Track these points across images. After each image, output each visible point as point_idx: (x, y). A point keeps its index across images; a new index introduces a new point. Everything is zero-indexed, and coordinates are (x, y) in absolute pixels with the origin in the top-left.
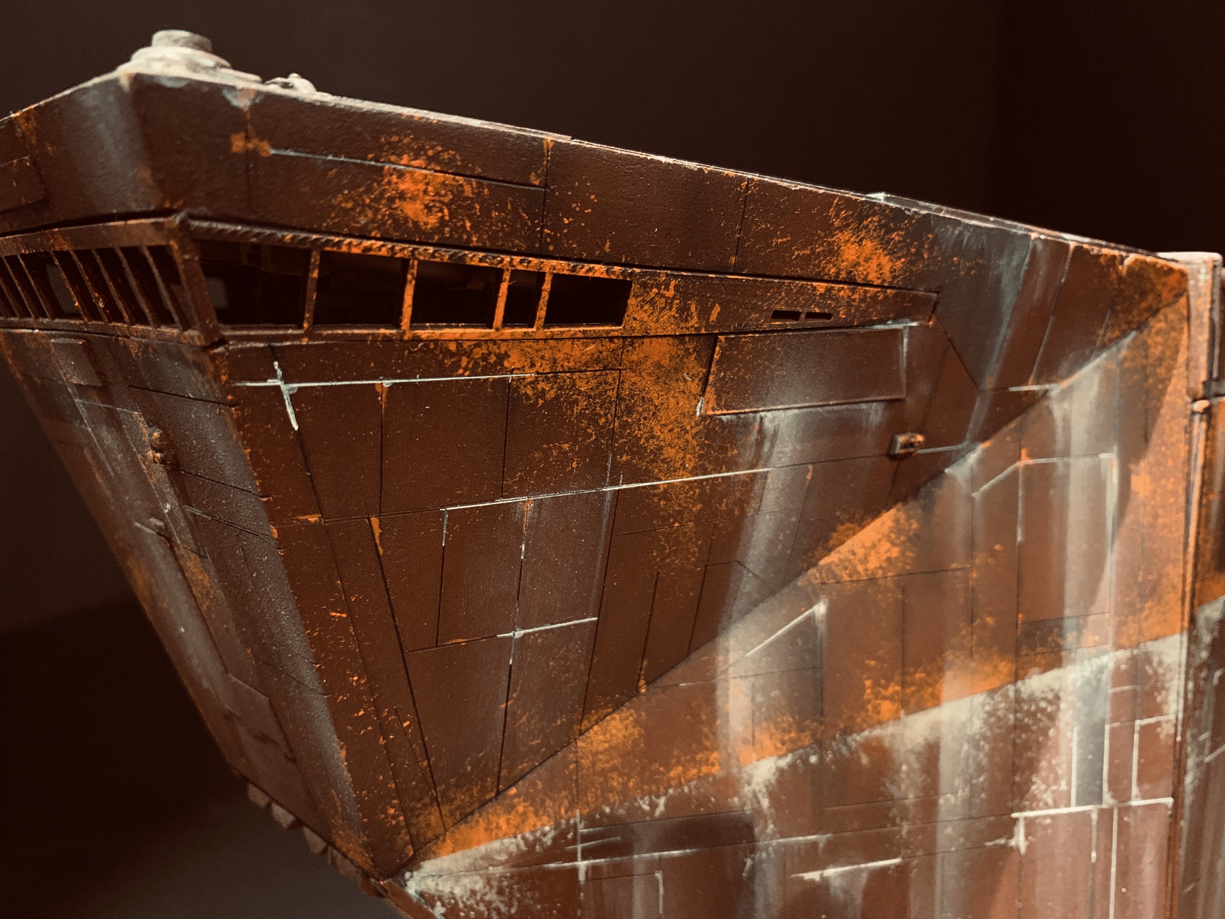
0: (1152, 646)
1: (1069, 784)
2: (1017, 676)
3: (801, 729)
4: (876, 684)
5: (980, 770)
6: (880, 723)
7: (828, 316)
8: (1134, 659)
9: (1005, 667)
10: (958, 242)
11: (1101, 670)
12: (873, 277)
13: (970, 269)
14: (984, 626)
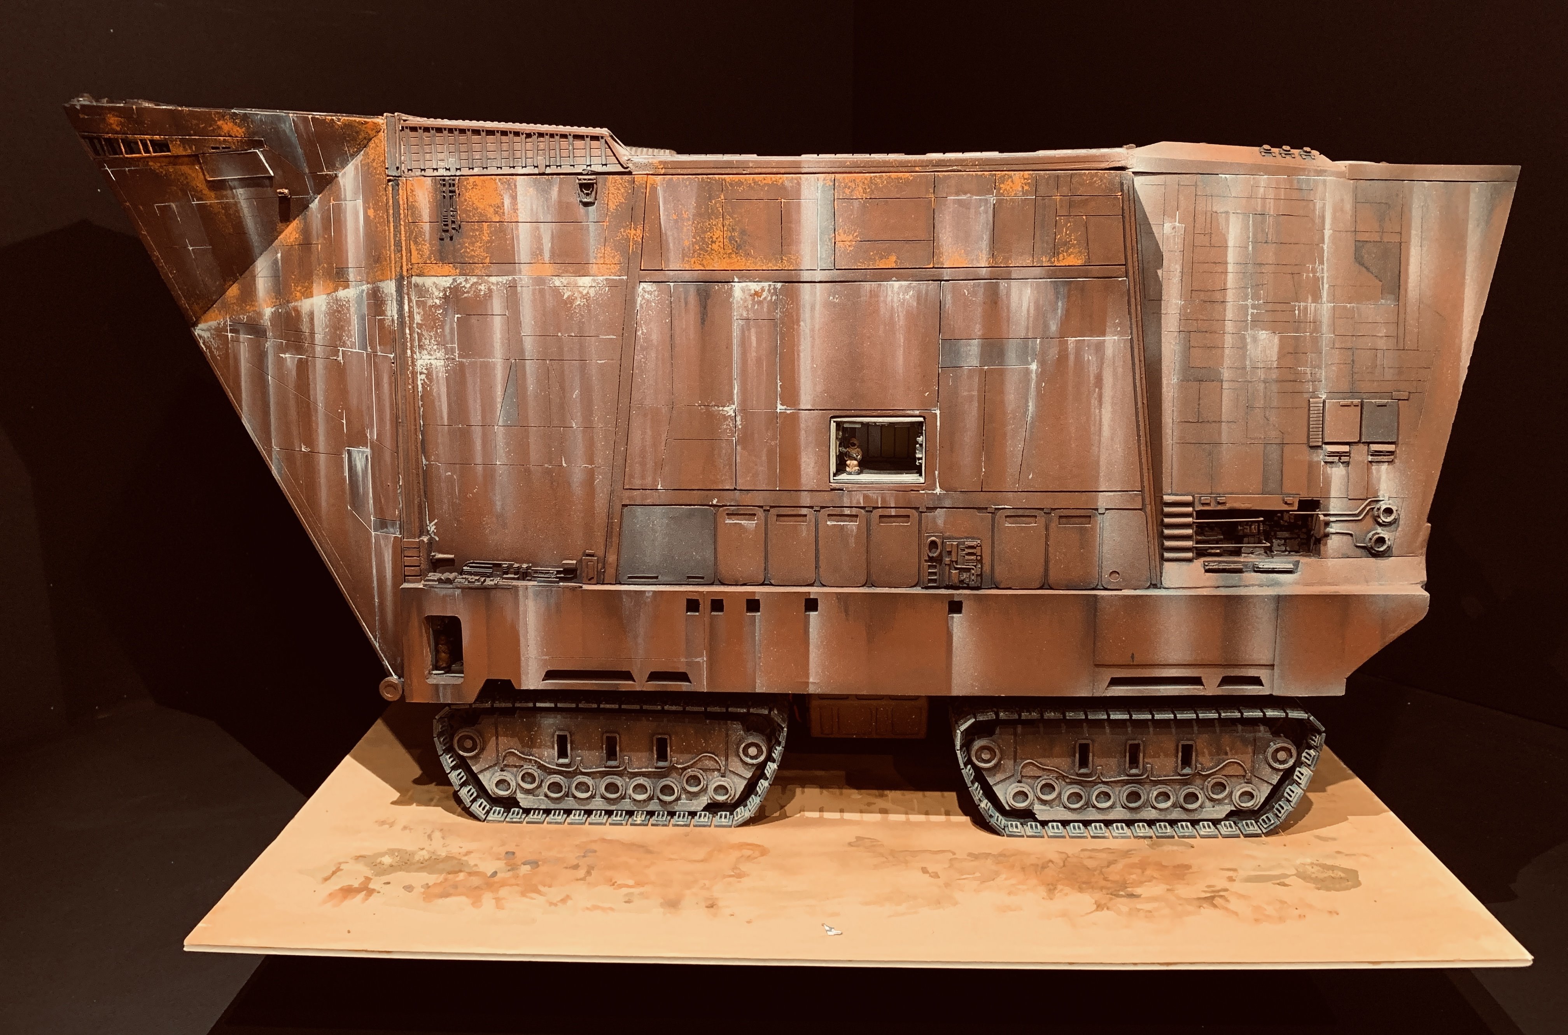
0: (381, 284)
1: (355, 339)
2: (336, 290)
3: (277, 299)
4: (295, 286)
5: (327, 326)
6: (297, 300)
7: (229, 148)
8: (373, 288)
9: (331, 285)
10: (261, 120)
11: (363, 291)
12: (237, 134)
13: (271, 129)
14: (323, 267)
